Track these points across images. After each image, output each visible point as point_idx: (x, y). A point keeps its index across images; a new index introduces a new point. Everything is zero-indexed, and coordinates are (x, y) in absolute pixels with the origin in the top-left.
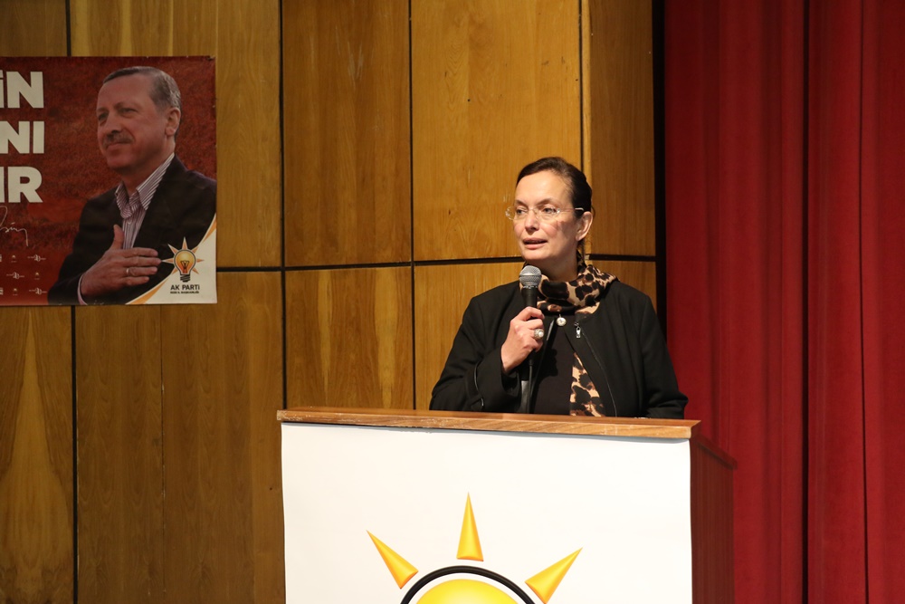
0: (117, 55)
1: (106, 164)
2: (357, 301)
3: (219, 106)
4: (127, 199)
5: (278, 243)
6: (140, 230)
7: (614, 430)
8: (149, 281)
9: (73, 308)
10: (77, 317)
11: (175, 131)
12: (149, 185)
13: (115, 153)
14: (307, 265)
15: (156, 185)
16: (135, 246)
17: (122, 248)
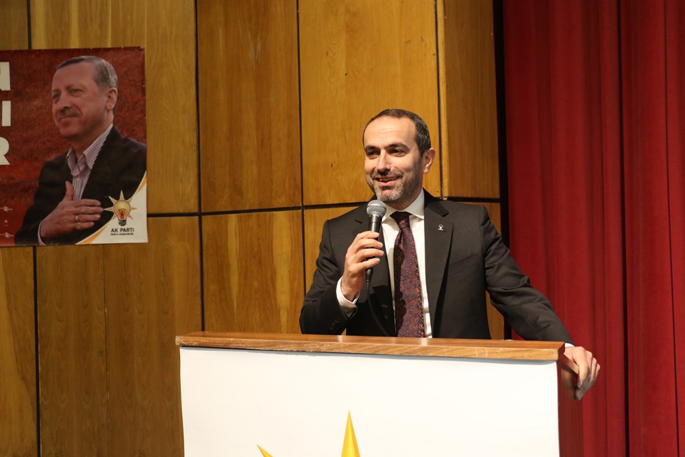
0: (67, 48)
1: (59, 133)
2: (259, 239)
3: (148, 85)
4: (76, 161)
5: (195, 193)
6: (87, 186)
8: (94, 226)
10: (37, 256)
11: (113, 106)
12: (94, 149)
13: (67, 124)
14: (217, 210)
15: (99, 149)
16: (82, 198)
17: (72, 199)
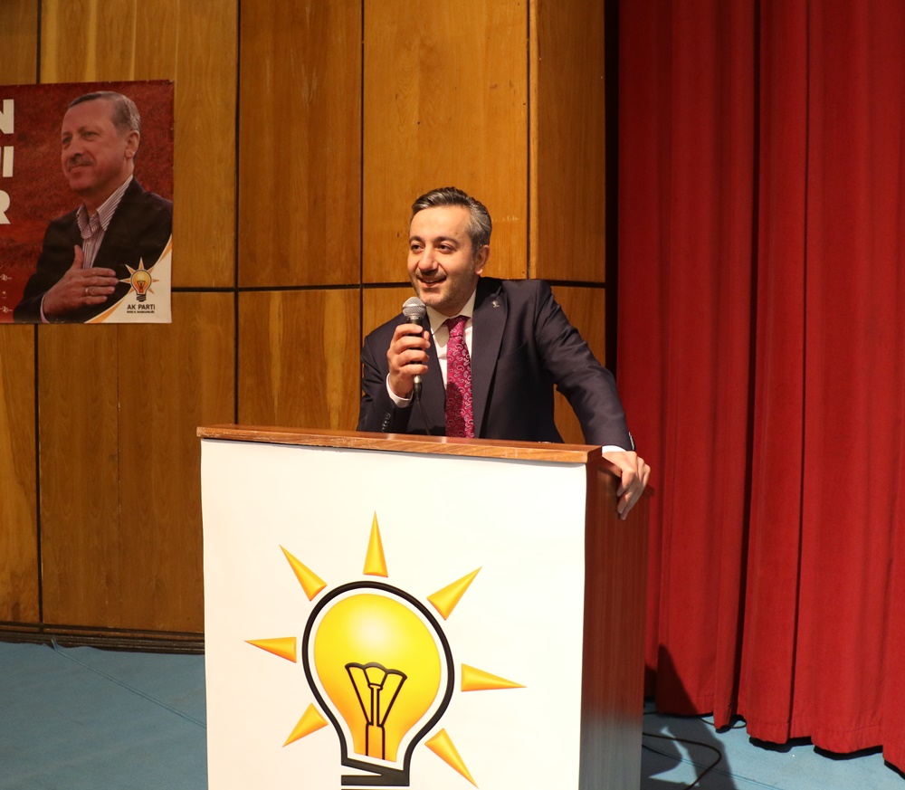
0: (82, 81)
1: (68, 186)
2: (307, 323)
3: (177, 128)
4: (87, 220)
5: (231, 264)
6: (100, 251)
7: (514, 453)
9: (36, 325)
10: (39, 336)
11: (134, 153)
12: (109, 206)
13: (78, 175)
14: (258, 286)
15: (115, 206)
16: (94, 266)
17: (82, 268)
